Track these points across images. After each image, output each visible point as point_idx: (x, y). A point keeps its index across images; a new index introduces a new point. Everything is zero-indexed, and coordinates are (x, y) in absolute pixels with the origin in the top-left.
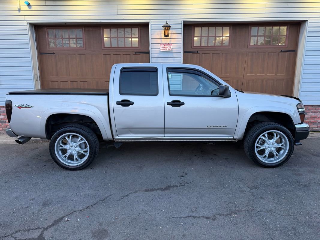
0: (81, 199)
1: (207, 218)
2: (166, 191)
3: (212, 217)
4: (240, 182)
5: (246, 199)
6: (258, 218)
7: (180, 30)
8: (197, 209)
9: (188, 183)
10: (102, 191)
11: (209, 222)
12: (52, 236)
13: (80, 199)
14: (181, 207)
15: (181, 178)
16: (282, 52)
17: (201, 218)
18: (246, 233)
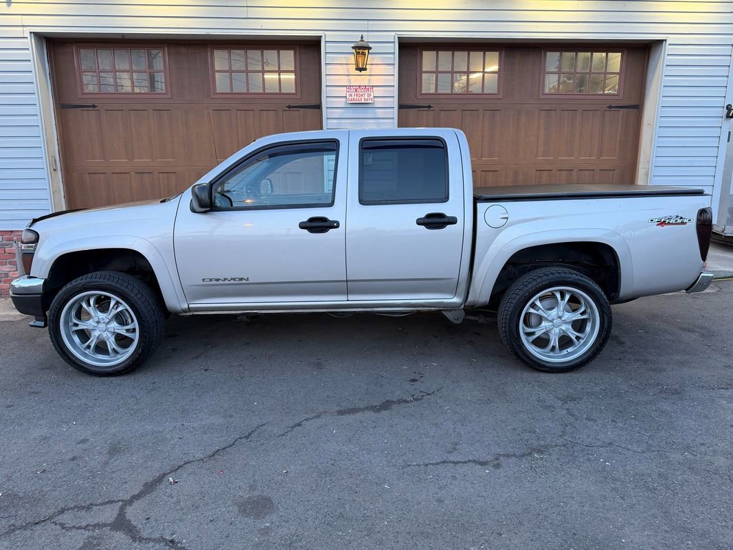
0: (197, 436)
1: (483, 464)
2: (385, 413)
3: (492, 461)
4: (539, 389)
5: (557, 423)
6: (589, 460)
7: (392, 56)
8: (457, 447)
9: (429, 394)
10: (240, 417)
11: (487, 471)
12: (147, 517)
13: (195, 435)
14: (422, 443)
15: (413, 383)
16: (613, 109)
17: (471, 464)
18: (568, 489)
